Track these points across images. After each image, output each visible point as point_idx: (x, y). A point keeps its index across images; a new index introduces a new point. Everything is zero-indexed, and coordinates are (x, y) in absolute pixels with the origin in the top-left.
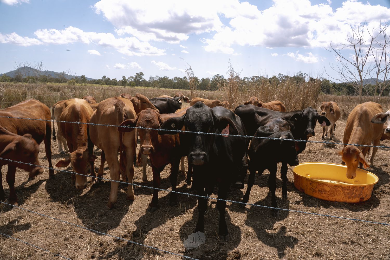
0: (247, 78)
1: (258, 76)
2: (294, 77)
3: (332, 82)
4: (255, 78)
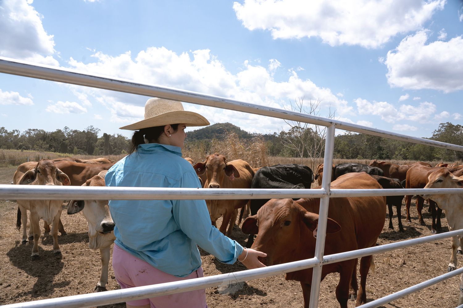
1: (37, 130)
2: (84, 131)
3: (128, 139)
4: (31, 131)
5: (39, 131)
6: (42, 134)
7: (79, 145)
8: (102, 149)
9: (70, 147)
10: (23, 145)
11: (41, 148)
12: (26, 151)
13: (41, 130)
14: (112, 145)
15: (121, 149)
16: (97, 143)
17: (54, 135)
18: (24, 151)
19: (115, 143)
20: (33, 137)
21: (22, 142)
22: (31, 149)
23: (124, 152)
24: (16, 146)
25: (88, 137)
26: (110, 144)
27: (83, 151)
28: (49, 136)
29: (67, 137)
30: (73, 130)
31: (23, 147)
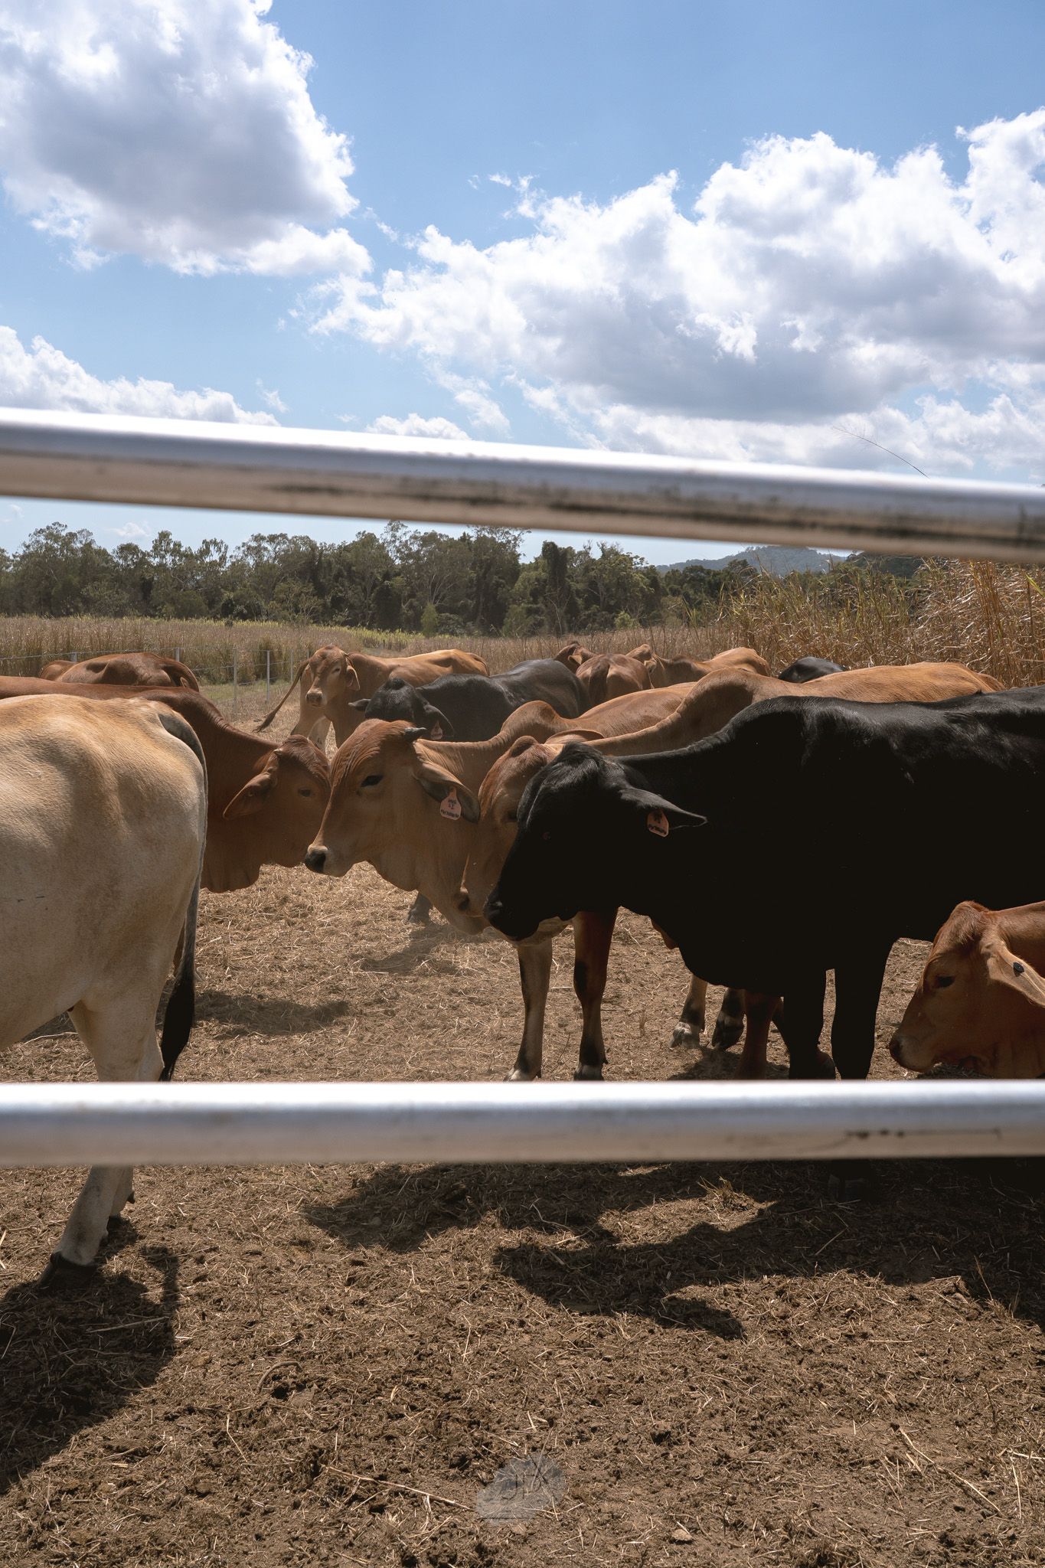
0: (215, 543)
1: (284, 536)
2: (464, 538)
3: (644, 565)
4: (265, 544)
5: (294, 543)
6: (303, 552)
7: (444, 597)
8: (537, 611)
9: (411, 603)
10: (238, 600)
11: (297, 611)
12: (245, 623)
13: (301, 538)
14: (578, 592)
15: (614, 610)
16: (518, 584)
17: (349, 555)
18: (240, 624)
19: (593, 584)
20: (274, 566)
21: (233, 590)
22: (264, 618)
23: (624, 624)
24: (211, 604)
25: (481, 562)
26: (570, 586)
27: (461, 620)
28: (329, 563)
29: (398, 562)
30: (422, 534)
31: (239, 608)
